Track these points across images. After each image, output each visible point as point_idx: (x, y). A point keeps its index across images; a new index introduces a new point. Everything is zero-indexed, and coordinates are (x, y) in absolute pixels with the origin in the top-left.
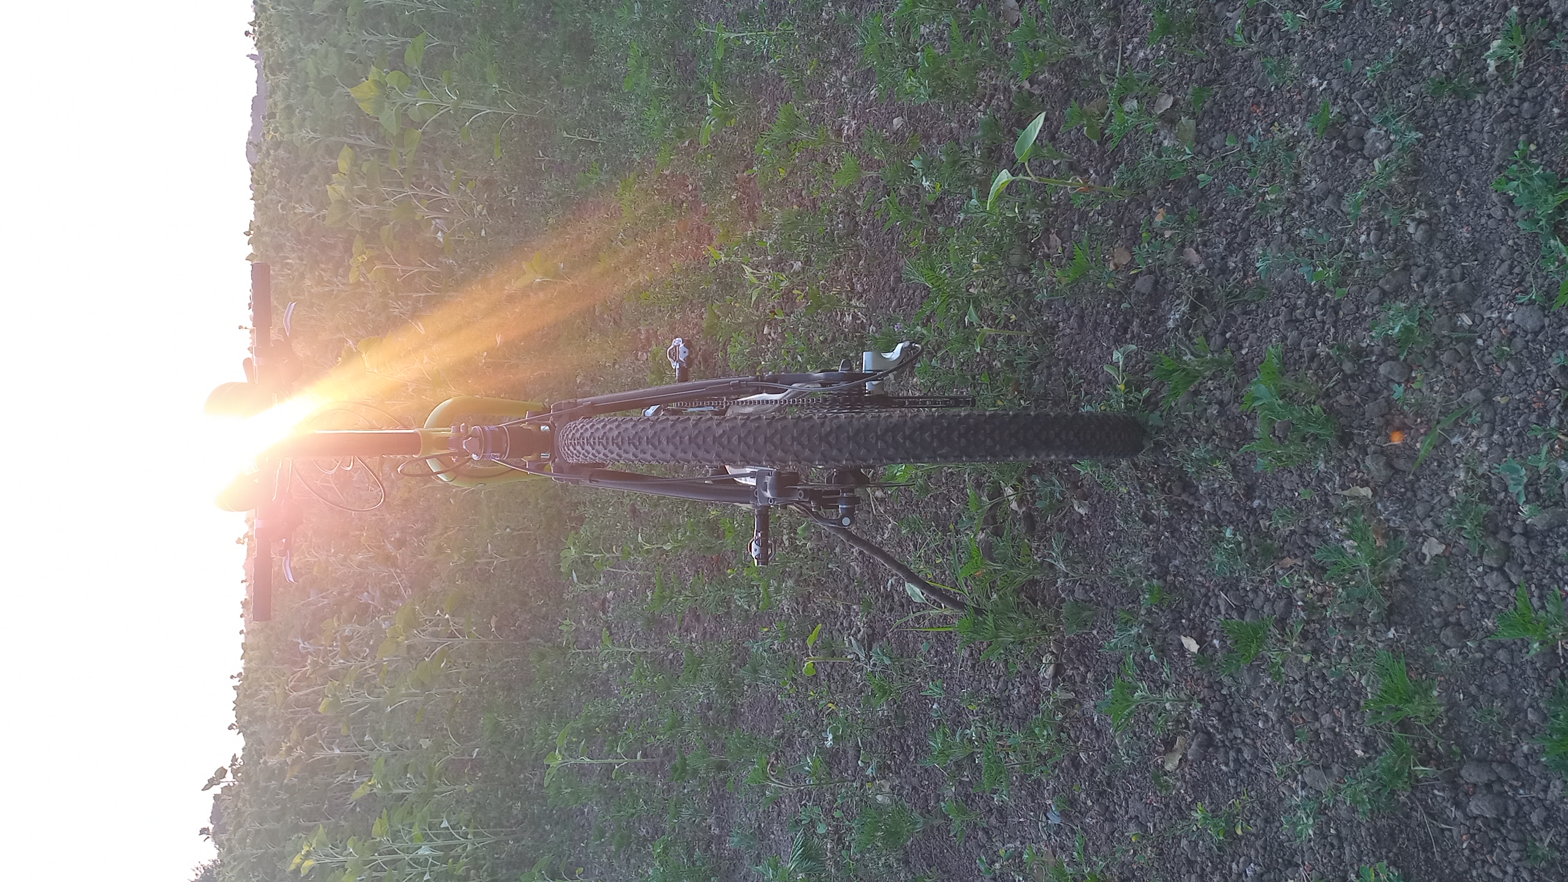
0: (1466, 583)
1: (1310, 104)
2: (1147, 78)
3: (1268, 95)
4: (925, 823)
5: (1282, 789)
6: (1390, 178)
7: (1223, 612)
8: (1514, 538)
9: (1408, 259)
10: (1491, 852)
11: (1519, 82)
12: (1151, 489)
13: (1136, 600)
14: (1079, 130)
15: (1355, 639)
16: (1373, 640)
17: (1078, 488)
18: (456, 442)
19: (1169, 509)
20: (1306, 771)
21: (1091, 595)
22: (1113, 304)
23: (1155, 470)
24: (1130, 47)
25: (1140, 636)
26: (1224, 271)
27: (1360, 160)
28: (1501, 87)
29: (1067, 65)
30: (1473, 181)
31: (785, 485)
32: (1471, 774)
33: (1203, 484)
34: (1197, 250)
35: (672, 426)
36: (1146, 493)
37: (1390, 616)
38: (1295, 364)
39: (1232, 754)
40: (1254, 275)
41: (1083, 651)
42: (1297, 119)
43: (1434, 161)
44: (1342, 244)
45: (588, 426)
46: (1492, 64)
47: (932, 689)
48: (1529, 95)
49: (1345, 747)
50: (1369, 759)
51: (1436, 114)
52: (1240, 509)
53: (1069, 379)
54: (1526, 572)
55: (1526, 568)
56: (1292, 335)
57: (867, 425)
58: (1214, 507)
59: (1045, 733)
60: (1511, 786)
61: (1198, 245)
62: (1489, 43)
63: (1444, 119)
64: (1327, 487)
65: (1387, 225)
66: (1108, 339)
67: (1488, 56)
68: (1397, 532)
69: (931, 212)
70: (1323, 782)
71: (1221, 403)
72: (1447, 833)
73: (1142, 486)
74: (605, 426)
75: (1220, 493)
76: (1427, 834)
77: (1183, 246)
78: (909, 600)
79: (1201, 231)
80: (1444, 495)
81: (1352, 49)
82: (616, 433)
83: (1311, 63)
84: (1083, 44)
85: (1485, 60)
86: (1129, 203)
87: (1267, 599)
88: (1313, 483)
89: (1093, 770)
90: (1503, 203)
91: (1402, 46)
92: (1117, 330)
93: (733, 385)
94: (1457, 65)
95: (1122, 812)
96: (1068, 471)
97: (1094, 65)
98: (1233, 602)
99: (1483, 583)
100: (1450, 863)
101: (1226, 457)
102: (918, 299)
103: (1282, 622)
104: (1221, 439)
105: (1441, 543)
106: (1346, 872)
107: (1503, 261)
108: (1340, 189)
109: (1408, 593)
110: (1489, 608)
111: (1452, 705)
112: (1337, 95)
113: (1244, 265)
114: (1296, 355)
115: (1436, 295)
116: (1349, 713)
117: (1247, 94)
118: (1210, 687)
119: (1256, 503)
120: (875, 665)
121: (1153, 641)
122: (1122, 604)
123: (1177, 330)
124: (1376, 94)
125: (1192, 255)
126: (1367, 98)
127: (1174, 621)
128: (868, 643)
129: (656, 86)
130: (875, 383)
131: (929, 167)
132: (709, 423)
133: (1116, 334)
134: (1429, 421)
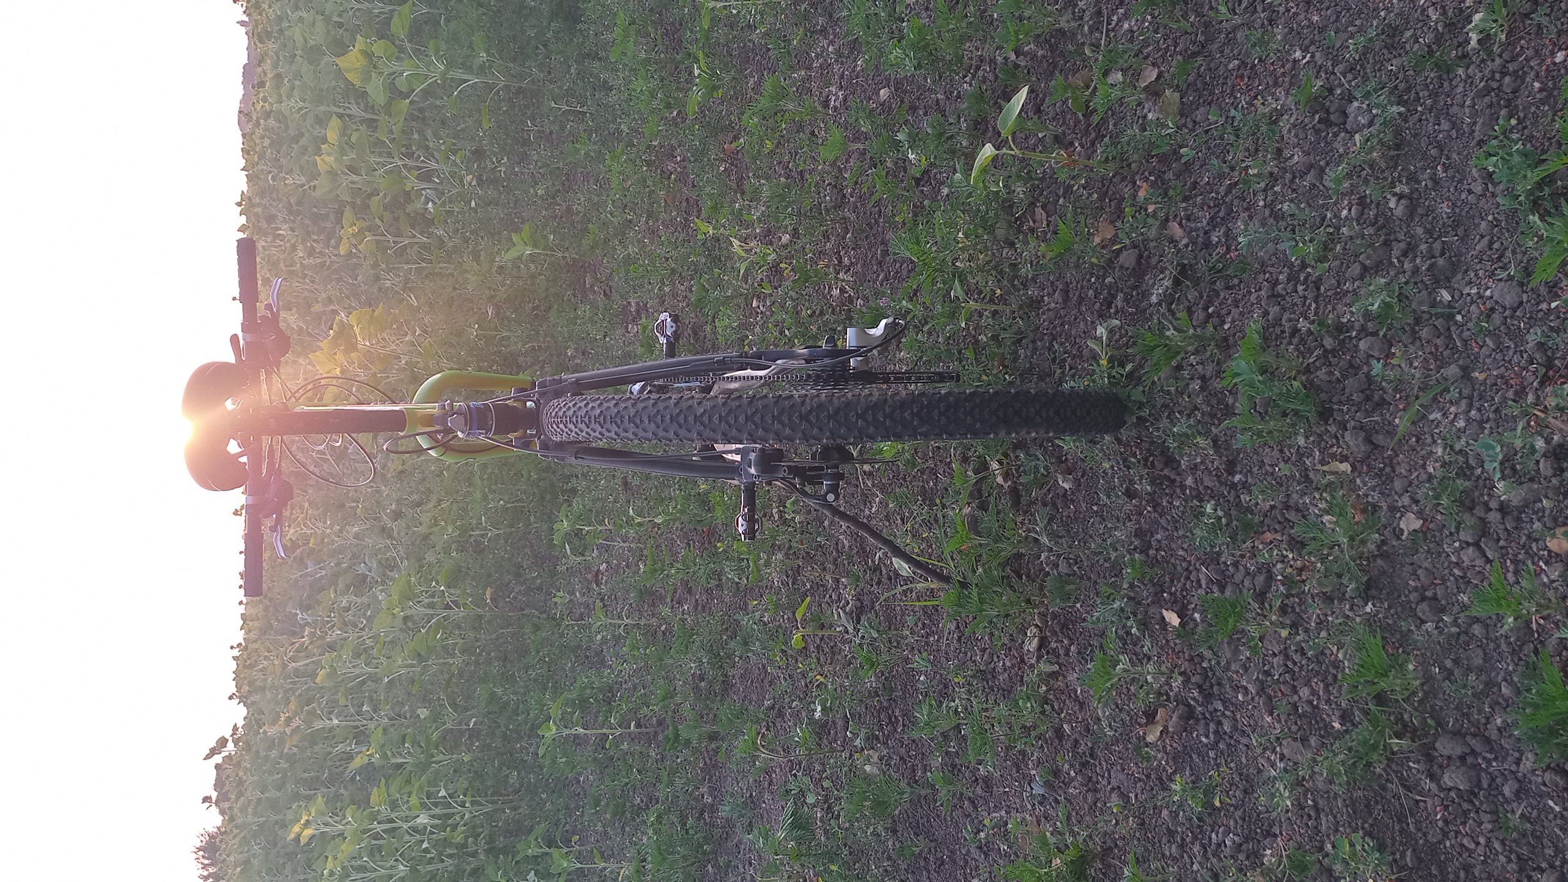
0: (1443, 559)
1: (1292, 77)
2: (1132, 50)
3: (1251, 68)
4: (912, 793)
5: (1260, 760)
6: (1371, 153)
7: (1204, 586)
8: (1492, 513)
9: (1389, 234)
10: (1464, 823)
11: (1500, 56)
12: (1134, 464)
13: (1119, 574)
14: (1064, 103)
15: (1333, 613)
16: (1351, 614)
17: (1062, 462)
18: (442, 419)
19: (1152, 483)
20: (1284, 742)
21: (1075, 568)
22: (1098, 278)
23: (1138, 445)
24: (1115, 18)
25: (1122, 610)
26: (1207, 245)
27: (1343, 134)
28: (1483, 61)
29: (1052, 36)
30: (1455, 156)
31: (769, 462)
32: (1445, 747)
33: (1186, 459)
34: (1180, 224)
35: (654, 405)
36: (1129, 468)
37: (1368, 591)
38: (1276, 340)
39: (1212, 726)
40: (1237, 250)
41: (1067, 624)
42: (1280, 92)
43: (1415, 136)
44: (1324, 219)
45: (571, 405)
46: (1474, 37)
47: (919, 662)
48: (1511, 69)
49: (1323, 720)
50: (1346, 731)
51: (1418, 87)
52: (1221, 483)
53: (1054, 353)
54: (1502, 548)
55: (1502, 543)
56: (1274, 310)
57: (848, 404)
58: (1196, 481)
59: (1029, 705)
60: (1484, 758)
61: (1181, 220)
62: (1471, 16)
63: (1426, 93)
64: (1307, 462)
65: (1368, 200)
66: (1092, 313)
67: (1470, 30)
68: (1375, 508)
69: (918, 185)
70: (1301, 754)
71: (1203, 378)
72: (1421, 804)
73: (1125, 460)
74: (587, 404)
75: (1202, 467)
76: (1402, 805)
77: (1167, 220)
78: (897, 574)
79: (1184, 205)
80: (1421, 470)
81: (1336, 21)
82: (598, 412)
83: (1294, 35)
84: (1068, 15)
85: (1467, 33)
86: (1114, 176)
87: (1248, 573)
88: (1293, 459)
89: (1076, 741)
90: (1483, 179)
91: (1385, 19)
92: (1102, 305)
93: (718, 362)
94: (1439, 38)
95: (1105, 782)
96: (1053, 446)
97: (1079, 37)
98: (1214, 576)
99: (1459, 557)
100: (1425, 834)
101: (1207, 434)
102: (905, 273)
103: (1261, 596)
104: (1203, 414)
105: (1418, 518)
106: (1323, 842)
107: (1482, 237)
108: (1322, 163)
109: (1385, 567)
110: (1464, 583)
111: (1428, 679)
112: (1320, 68)
113: (1227, 240)
114: (1278, 330)
115: (1416, 270)
116: (1327, 686)
117: (1231, 66)
118: (1191, 660)
119: (1237, 478)
120: (863, 637)
121: (1135, 615)
122: (1105, 577)
123: (1161, 305)
124: (1358, 67)
125: (1175, 229)
126: (1350, 71)
127: (1156, 594)
128: (856, 617)
129: (643, 55)
130: (859, 359)
131: (915, 141)
132: (690, 402)
133: (1100, 309)
134: (1408, 396)
